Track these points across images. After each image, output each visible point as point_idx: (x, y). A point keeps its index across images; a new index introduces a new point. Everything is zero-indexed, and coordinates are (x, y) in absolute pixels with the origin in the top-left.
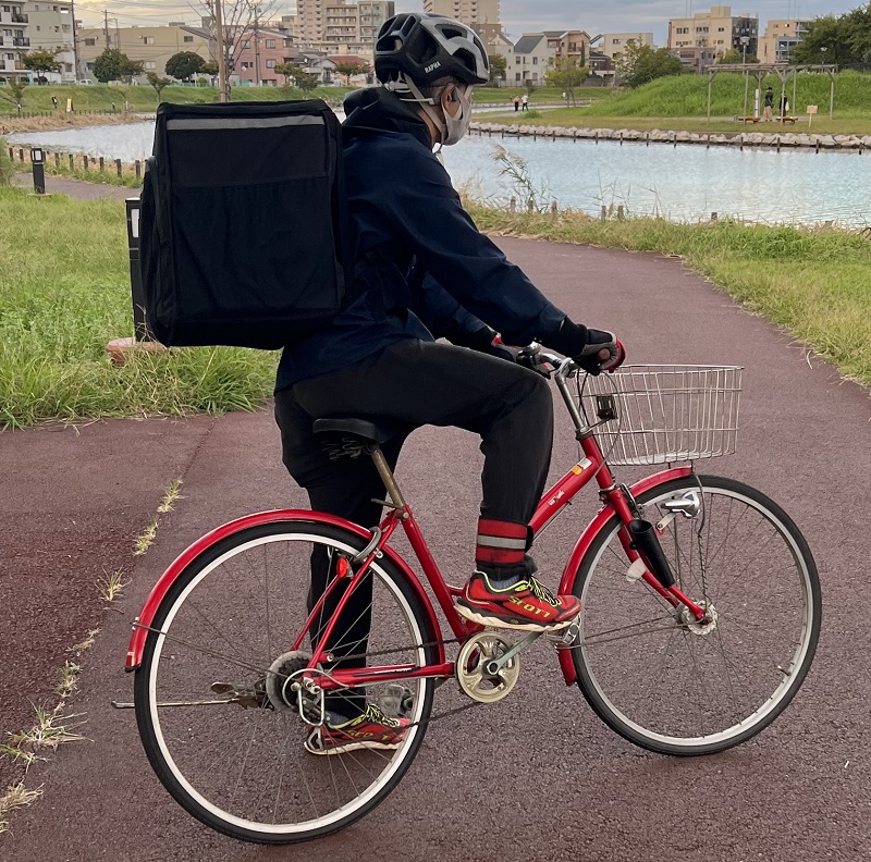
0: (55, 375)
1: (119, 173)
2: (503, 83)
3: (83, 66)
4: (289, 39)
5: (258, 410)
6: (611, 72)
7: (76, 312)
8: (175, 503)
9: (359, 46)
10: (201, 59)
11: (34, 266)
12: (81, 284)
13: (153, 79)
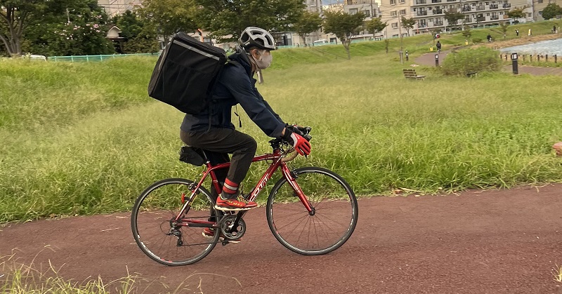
0: (526, 161)
3: (537, 13)
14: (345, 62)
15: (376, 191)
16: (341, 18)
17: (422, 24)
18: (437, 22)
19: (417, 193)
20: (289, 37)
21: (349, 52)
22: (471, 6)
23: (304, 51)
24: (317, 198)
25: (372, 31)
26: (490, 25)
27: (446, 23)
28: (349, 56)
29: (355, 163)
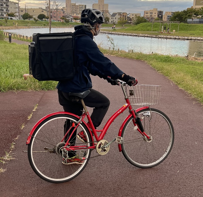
0: (12, 81)
1: (27, 39)
2: (108, 23)
3: (20, 16)
4: (64, 12)
5: (55, 90)
6: (132, 21)
7: (17, 68)
8: (36, 109)
9: (78, 14)
10: (45, 16)
11: (9, 58)
12: (18, 62)
13: (35, 19)
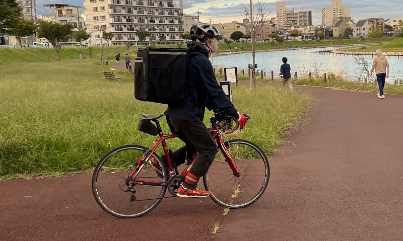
2: (352, 37)
6: (393, 32)
9: (298, 27)
10: (243, 34)
13: (226, 41)
14: (56, 63)
15: (80, 169)
16: (53, 26)
17: (119, 37)
18: (130, 37)
19: (113, 170)
20: (6, 38)
21: (59, 54)
22: (156, 27)
23: (19, 50)
24: (29, 175)
25: (78, 39)
26: (169, 43)
27: (137, 39)
28: (59, 58)
29: (63, 145)
